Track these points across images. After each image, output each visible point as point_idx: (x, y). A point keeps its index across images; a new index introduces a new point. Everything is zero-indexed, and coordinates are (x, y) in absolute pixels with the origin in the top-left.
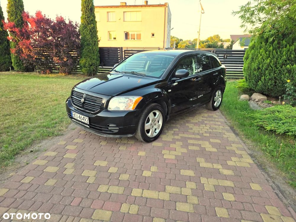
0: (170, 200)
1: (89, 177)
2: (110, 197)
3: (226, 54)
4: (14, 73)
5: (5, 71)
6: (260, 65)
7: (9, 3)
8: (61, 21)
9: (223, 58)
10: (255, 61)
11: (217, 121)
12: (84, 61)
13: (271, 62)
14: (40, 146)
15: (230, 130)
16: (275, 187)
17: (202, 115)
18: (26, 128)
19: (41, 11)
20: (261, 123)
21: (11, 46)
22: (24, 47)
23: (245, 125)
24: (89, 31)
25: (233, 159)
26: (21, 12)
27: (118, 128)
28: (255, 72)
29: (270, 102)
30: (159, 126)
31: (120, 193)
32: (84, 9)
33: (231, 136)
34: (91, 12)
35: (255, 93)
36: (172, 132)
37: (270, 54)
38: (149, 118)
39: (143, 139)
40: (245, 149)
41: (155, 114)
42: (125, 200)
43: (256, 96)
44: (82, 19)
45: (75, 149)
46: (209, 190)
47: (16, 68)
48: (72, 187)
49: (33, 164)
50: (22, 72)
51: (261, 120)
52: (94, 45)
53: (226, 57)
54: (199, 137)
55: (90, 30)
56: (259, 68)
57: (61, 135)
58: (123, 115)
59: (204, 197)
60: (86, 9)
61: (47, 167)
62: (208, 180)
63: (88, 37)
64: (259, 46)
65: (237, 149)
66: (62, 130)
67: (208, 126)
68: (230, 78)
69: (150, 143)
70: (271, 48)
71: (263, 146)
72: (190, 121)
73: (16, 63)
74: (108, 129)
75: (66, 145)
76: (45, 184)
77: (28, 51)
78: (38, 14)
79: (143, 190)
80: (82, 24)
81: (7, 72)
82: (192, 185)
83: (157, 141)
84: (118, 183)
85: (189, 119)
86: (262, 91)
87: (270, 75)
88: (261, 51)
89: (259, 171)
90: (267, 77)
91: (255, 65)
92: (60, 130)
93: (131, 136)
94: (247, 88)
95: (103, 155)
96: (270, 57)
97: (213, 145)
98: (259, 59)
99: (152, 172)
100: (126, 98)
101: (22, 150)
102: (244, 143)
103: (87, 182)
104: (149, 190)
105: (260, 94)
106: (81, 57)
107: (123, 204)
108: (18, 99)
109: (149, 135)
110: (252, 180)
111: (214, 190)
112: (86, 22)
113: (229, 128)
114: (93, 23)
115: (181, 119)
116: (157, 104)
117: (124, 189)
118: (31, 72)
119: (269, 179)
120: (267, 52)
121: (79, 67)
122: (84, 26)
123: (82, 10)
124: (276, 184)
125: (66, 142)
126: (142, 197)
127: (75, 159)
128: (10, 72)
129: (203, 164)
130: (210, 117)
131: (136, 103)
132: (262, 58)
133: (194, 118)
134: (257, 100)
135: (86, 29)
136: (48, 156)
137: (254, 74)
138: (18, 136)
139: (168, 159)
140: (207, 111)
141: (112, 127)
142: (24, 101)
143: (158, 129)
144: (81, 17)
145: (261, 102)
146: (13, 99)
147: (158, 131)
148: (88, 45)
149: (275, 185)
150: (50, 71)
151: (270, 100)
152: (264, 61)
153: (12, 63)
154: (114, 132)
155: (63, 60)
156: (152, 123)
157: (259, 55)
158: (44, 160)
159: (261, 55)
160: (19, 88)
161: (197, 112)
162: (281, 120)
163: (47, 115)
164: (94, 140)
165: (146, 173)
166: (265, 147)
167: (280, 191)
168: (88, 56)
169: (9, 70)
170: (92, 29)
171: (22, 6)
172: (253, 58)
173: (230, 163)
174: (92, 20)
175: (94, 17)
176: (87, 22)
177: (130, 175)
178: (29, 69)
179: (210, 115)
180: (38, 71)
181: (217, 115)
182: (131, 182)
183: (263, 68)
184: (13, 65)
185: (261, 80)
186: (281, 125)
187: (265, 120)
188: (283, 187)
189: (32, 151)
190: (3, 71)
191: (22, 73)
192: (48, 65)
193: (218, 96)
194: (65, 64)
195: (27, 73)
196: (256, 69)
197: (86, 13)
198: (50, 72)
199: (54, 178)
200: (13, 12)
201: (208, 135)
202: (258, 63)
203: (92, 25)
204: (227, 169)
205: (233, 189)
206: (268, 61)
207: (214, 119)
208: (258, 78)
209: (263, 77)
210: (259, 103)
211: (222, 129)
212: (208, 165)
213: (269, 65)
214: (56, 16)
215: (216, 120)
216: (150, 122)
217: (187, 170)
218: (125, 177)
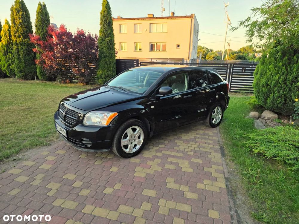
0: (117, 220)
1: (52, 189)
2: (60, 212)
3: (244, 67)
4: (38, 82)
5: (31, 80)
6: (269, 81)
7: (37, 18)
8: (81, 34)
9: (241, 71)
10: (264, 77)
11: (210, 140)
12: (101, 72)
13: (280, 78)
14: (25, 155)
15: (220, 150)
16: (236, 216)
17: (197, 132)
18: (20, 136)
19: (64, 25)
20: (252, 145)
21: (37, 57)
22: (47, 58)
23: (237, 146)
24: (106, 44)
25: (206, 182)
26: (47, 26)
27: (91, 143)
28: (264, 89)
29: (280, 121)
30: (139, 142)
31: (72, 209)
32: (102, 23)
33: (217, 156)
34: (109, 25)
35: (266, 111)
36: (157, 148)
37: (279, 70)
38: (126, 133)
39: (119, 155)
40: (224, 172)
41: (134, 130)
42: (73, 216)
43: (267, 114)
44: (100, 33)
45: (53, 160)
46: (162, 213)
47: (40, 78)
48: (30, 198)
49: (8, 172)
50: (46, 81)
51: (254, 142)
52: (111, 57)
53: (245, 71)
54: (181, 155)
55: (108, 43)
56: (267, 85)
57: (49, 145)
58: (96, 130)
59: (153, 220)
60: (105, 22)
61: (19, 176)
62: (166, 202)
63: (105, 49)
64: (268, 61)
65: (216, 171)
66: (53, 140)
67: (198, 144)
68: (248, 93)
69: (128, 159)
70: (281, 64)
71: (245, 170)
72: (182, 137)
73: (41, 73)
74: (82, 143)
75: (47, 156)
76: (8, 193)
77: (51, 62)
78: (62, 27)
79: (96, 207)
80: (100, 37)
81: (32, 81)
82: (147, 206)
83: (136, 157)
84: (75, 198)
85: (181, 136)
86: (272, 109)
87: (279, 92)
88: (270, 67)
89: (225, 197)
90: (276, 95)
91: (263, 81)
92: (50, 140)
93: (107, 151)
94: (259, 105)
95: (76, 169)
96: (279, 74)
97: (192, 165)
98: (268, 75)
99: (115, 189)
100: (102, 114)
101: (7, 158)
102: (227, 165)
103: (47, 194)
104: (102, 208)
105: (271, 112)
106: (99, 69)
107: (68, 220)
108: (28, 107)
109: (127, 151)
110: (214, 207)
111: (167, 214)
112: (104, 35)
113: (219, 147)
114: (110, 36)
115: (174, 135)
116: (136, 120)
117: (77, 205)
118: (53, 81)
119: (233, 207)
120: (276, 68)
121: (96, 78)
122: (102, 39)
123: (100, 24)
124: (238, 214)
125: (49, 153)
126: (91, 214)
127: (49, 170)
128: (35, 81)
129: (171, 184)
130: (204, 134)
131: (110, 119)
132: (271, 74)
133: (188, 134)
134: (266, 118)
135: (103, 42)
136: (25, 165)
137: (262, 91)
138: (9, 144)
139: (138, 177)
140: (205, 128)
141: (86, 141)
142: (32, 110)
143: (139, 145)
144: (100, 31)
145: (270, 120)
146: (23, 108)
147: (138, 147)
148: (105, 57)
149: (236, 214)
151: (280, 119)
152: (272, 77)
153: (37, 72)
154: (88, 146)
155: (81, 71)
156: (131, 139)
157: (268, 71)
158: (20, 169)
159: (270, 71)
160: (34, 97)
161: (193, 129)
162: (273, 143)
163: (46, 125)
164: (76, 152)
165: (108, 191)
166: (247, 172)
167: (238, 222)
168: (104, 68)
169: (34, 79)
170: (109, 42)
171: (48, 20)
172: (261, 74)
173: (200, 186)
174: (110, 33)
175: (112, 30)
176: (105, 35)
177: (91, 191)
178: (52, 79)
179: (206, 132)
180: (59, 81)
181: (213, 133)
182: (88, 198)
183: (272, 85)
184: (38, 74)
185: (269, 98)
186: (272, 148)
187: (257, 142)
188: (243, 217)
189: (14, 160)
190: (29, 80)
191: (45, 82)
192: (68, 75)
193: (217, 112)
194: (82, 75)
195: (50, 82)
196: (265, 85)
197: (104, 26)
198: (69, 82)
199: (19, 188)
200: (39, 26)
201: (192, 154)
202: (266, 79)
203: (110, 38)
204: (192, 192)
205: (188, 214)
206: (277, 77)
207: (207, 137)
208: (267, 96)
209: (272, 95)
210: (268, 122)
211: (211, 148)
212: (176, 186)
213: (277, 82)
214: (77, 30)
215: (210, 138)
216: (128, 138)
217: (150, 190)
218: (85, 192)
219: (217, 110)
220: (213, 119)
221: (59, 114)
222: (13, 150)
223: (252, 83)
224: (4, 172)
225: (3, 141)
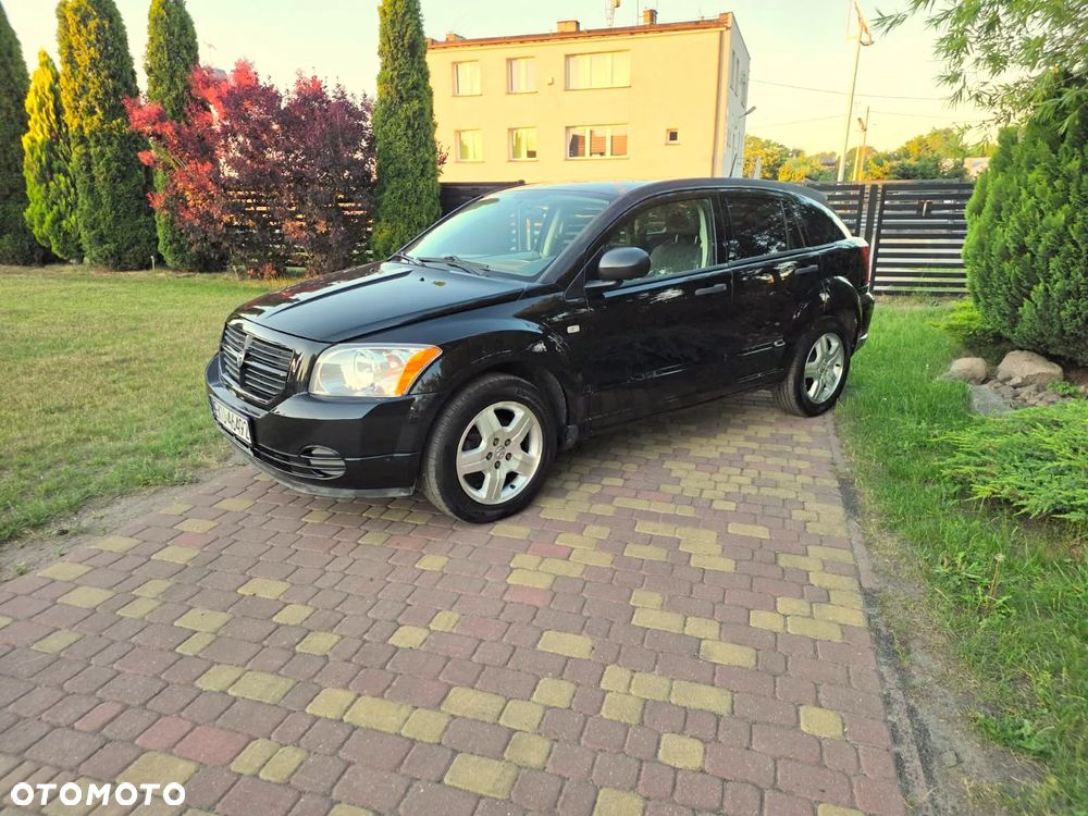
0: (440, 744)
1: (196, 632)
2: (223, 713)
3: (926, 197)
4: (162, 274)
5: (136, 270)
6: (1026, 234)
7: (152, 39)
8: (312, 95)
9: (915, 212)
10: (1008, 220)
11: (799, 457)
12: (386, 233)
13: (1071, 220)
14: (102, 517)
15: (838, 492)
16: (910, 731)
17: (751, 431)
18: (88, 453)
19: (250, 62)
20: (967, 469)
21: (155, 185)
22: (191, 186)
23: (907, 477)
24: (403, 125)
25: (784, 604)
26: (187, 67)
27: (342, 463)
28: (1006, 266)
29: (1072, 389)
30: (526, 464)
31: (268, 701)
32: (387, 47)
33: (830, 516)
34: (413, 55)
35: (1016, 352)
36: (595, 489)
37: (1068, 189)
38: (475, 429)
39: (451, 511)
40: (857, 568)
41: (505, 417)
42: (270, 726)
43: (1019, 365)
44: (380, 84)
45: (206, 533)
46: (615, 719)
47: (169, 259)
48: (114, 662)
49: (38, 574)
50: (190, 271)
51: (973, 458)
52: (422, 175)
53: (928, 210)
54: (689, 512)
55: (409, 123)
56: (1022, 249)
57: (191, 482)
58: (357, 414)
59: (579, 743)
60: (396, 47)
61: (77, 586)
62: (632, 677)
63: (401, 146)
64: (1025, 157)
65: (824, 566)
66: (206, 466)
67: (752, 473)
68: (942, 294)
69: (486, 527)
70: (1075, 164)
71: (942, 563)
72: (689, 450)
73: (171, 243)
74: (309, 464)
75: (183, 517)
76: (33, 647)
77: (204, 200)
78: (243, 70)
79: (359, 696)
80: (383, 101)
81: (142, 274)
82: (556, 692)
83: (516, 518)
84: (282, 663)
85: (685, 446)
86: (1039, 344)
87: (1068, 276)
88: (1032, 177)
89: (867, 662)
90: (1058, 285)
91: (1004, 237)
92: (197, 466)
93: (403, 494)
94: (985, 332)
95: (288, 561)
96: (1070, 203)
97: (730, 546)
98: (1024, 210)
99: (432, 632)
101: (36, 527)
102: (868, 545)
103: (177, 650)
104: (382, 697)
105: (1036, 355)
106: (378, 220)
107: (254, 742)
108: (120, 357)
109: (481, 495)
110: (820, 695)
111: (634, 720)
112: (393, 93)
113: (836, 484)
114: (418, 97)
115: (658, 443)
116: (513, 378)
117: (289, 687)
118: (217, 270)
119: (898, 695)
120: (1057, 183)
121: (371, 256)
122: (388, 110)
123: (381, 53)
124: (920, 722)
125: (188, 507)
126: (342, 720)
127: (186, 566)
128: (150, 272)
129: (650, 612)
130: (775, 439)
131: (413, 371)
132: (1036, 207)
133: (713, 441)
134: (1017, 380)
135: (393, 120)
136: (102, 551)
137: (1002, 273)
138: (48, 480)
139: (522, 588)
140: (777, 419)
141: (324, 456)
142: (134, 366)
143: (526, 474)
144: (379, 77)
145: (1033, 387)
146: (104, 359)
147: (522, 482)
148: (399, 174)
149: (912, 723)
150: (277, 269)
151: (1072, 383)
152: (1041, 218)
153: (157, 240)
154: (330, 476)
155: (314, 230)
156: (493, 450)
157: (1024, 193)
158: (80, 563)
159: (1031, 194)
160: (146, 324)
161: (733, 421)
162: (1053, 458)
163: (184, 414)
164: (291, 505)
165: (409, 637)
166: (951, 568)
167: (920, 750)
168: (399, 215)
169: (148, 267)
170: (415, 119)
171: (192, 48)
172: (998, 209)
173: (761, 620)
174: (416, 86)
175: (425, 75)
176: (399, 92)
177: (343, 637)
178: (210, 262)
179: (784, 431)
180: (238, 271)
181: (810, 433)
182: (331, 664)
183: (1041, 248)
184: (161, 248)
185: (1029, 298)
186: (1048, 478)
187: (986, 458)
188: (941, 733)
189: (64, 532)
190: (132, 270)
191: (188, 276)
192: (268, 249)
193: (826, 357)
194: (320, 244)
195: (205, 275)
196: (1012, 250)
197: (395, 59)
198: (274, 272)
199: (76, 627)
200: (161, 68)
201: (731, 506)
202: (1016, 225)
203: (416, 104)
204: (734, 642)
205: (718, 721)
206: (1061, 217)
207: (789, 449)
208: (1021, 291)
209: (1041, 287)
210: (1024, 392)
211: (804, 486)
212: (669, 622)
213: (1062, 236)
214: (297, 78)
215: (799, 450)
216: (483, 445)
217: (568, 635)
218: (320, 643)
219: (827, 346)
220: (810, 382)
221: (224, 364)
222: (62, 500)
223: (960, 246)
224: (21, 574)
225: (23, 471)
